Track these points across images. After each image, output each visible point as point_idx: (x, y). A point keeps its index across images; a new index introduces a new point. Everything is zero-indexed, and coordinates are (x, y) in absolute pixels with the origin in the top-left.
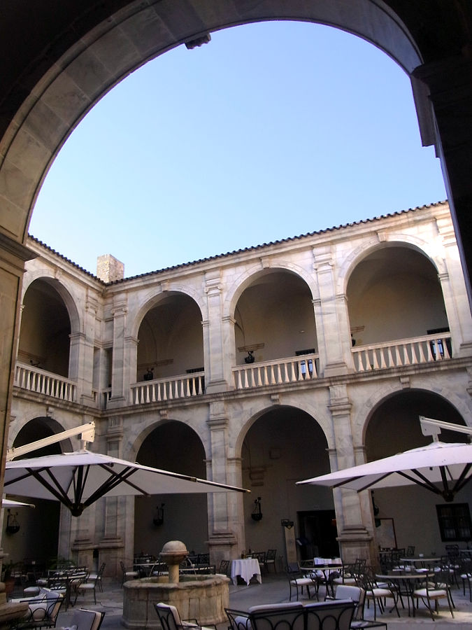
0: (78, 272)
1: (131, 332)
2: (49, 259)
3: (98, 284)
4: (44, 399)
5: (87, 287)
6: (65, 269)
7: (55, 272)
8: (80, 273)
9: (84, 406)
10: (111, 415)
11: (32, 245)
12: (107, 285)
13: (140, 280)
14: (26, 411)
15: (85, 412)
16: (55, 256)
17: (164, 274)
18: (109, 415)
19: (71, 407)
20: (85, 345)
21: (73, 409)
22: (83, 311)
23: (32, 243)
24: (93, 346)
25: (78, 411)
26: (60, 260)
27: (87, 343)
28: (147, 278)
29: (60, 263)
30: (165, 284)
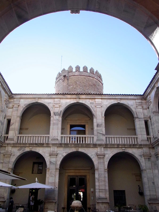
0: (127, 96)
1: (154, 110)
2: (112, 98)
3: (139, 96)
4: (118, 146)
5: (135, 99)
6: (121, 98)
7: (117, 100)
8: (128, 96)
9: (140, 145)
10: (154, 145)
11: (102, 97)
12: (143, 95)
13: (149, 88)
14: (112, 151)
15: (142, 147)
16: (113, 96)
17: (153, 82)
18: (154, 146)
19: (133, 146)
20: (139, 121)
21: (134, 147)
22: (135, 109)
23: (102, 96)
24: (143, 120)
25: (138, 147)
26: (116, 96)
27: (140, 120)
28: (150, 86)
29: (117, 97)
30: (156, 85)
